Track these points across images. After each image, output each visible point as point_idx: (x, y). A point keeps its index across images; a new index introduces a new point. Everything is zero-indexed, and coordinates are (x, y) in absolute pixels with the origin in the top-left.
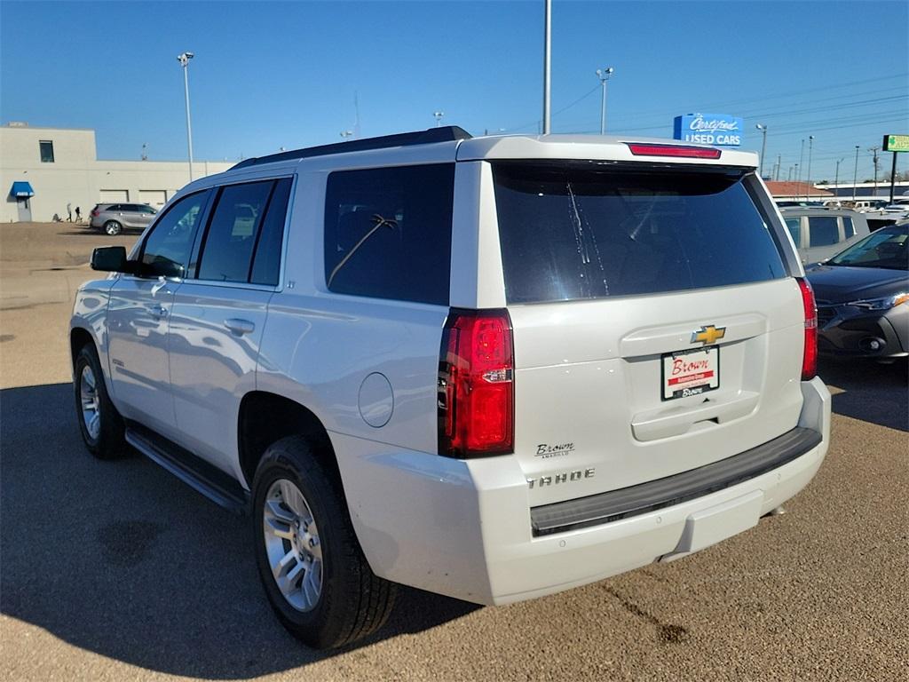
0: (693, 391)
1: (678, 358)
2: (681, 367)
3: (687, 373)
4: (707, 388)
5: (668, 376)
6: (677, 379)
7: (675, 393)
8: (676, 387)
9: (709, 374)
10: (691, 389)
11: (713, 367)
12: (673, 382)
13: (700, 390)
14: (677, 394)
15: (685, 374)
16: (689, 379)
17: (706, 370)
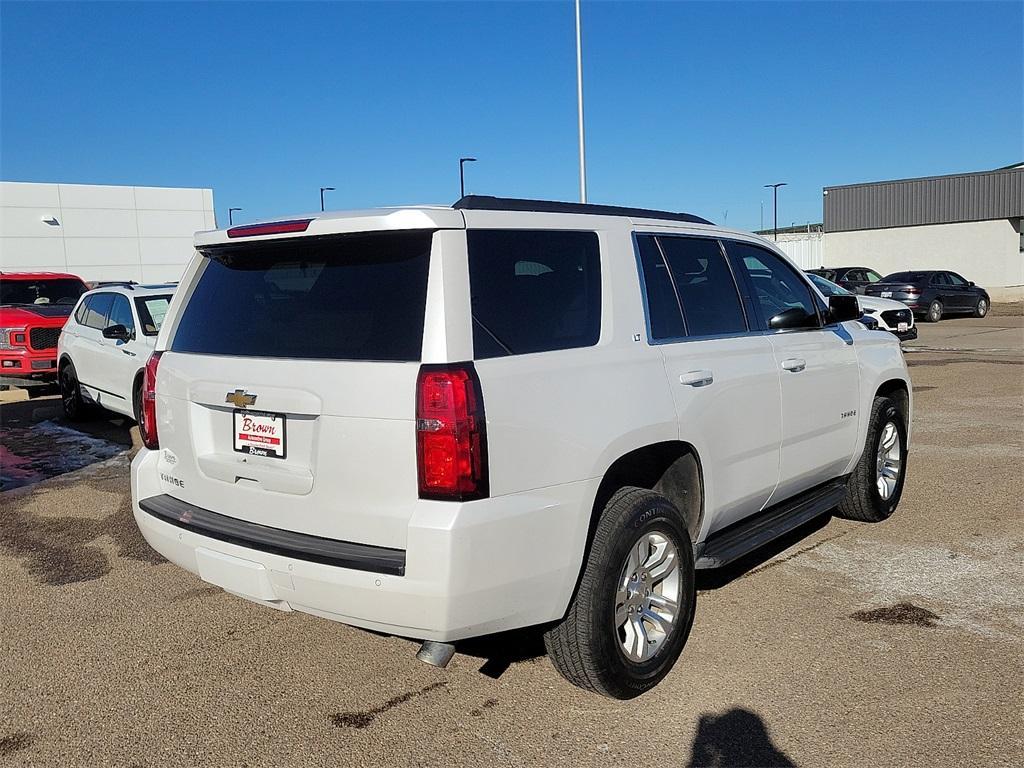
0: (259, 452)
1: (247, 416)
2: (251, 425)
3: (256, 433)
4: (272, 453)
5: (239, 430)
6: (247, 436)
7: (243, 447)
8: (246, 443)
9: (275, 441)
10: (257, 449)
11: (279, 435)
12: (243, 437)
13: (265, 453)
14: (246, 449)
15: (253, 433)
16: (256, 439)
17: (273, 436)
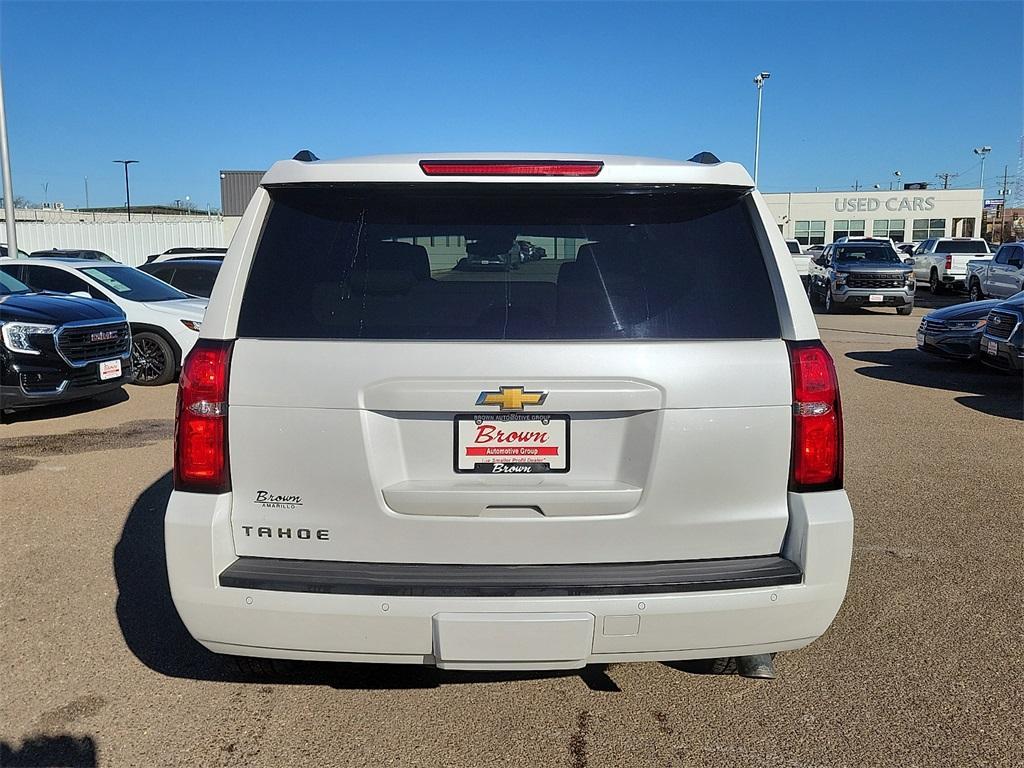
0: (513, 468)
1: (485, 423)
2: (494, 434)
3: (505, 444)
4: (545, 468)
5: (467, 443)
6: (485, 449)
7: (478, 465)
8: (482, 459)
9: (553, 451)
10: (510, 465)
11: (556, 442)
12: (471, 451)
13: (526, 469)
15: (499, 445)
16: (507, 451)
17: (543, 445)
